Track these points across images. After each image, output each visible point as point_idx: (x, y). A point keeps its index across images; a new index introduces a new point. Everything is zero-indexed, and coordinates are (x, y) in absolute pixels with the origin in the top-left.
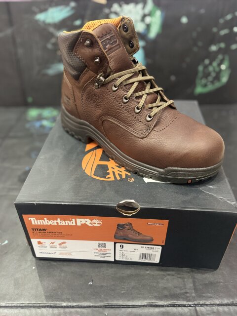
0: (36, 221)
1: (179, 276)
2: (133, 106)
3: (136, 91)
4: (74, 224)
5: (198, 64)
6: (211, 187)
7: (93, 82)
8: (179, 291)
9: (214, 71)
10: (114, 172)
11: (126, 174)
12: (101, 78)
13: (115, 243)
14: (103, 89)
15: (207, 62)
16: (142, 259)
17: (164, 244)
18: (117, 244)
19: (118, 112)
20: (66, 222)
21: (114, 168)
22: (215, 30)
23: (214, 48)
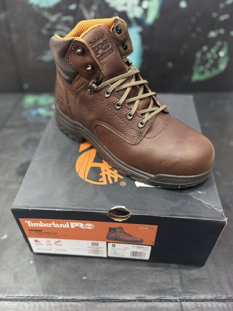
0: (32, 224)
1: (167, 272)
2: (125, 113)
3: (128, 97)
4: (68, 227)
5: (196, 51)
6: (200, 192)
7: (86, 88)
8: (166, 287)
9: (212, 58)
10: (106, 176)
11: (119, 178)
12: (94, 85)
13: (107, 243)
14: (96, 95)
15: (205, 48)
16: (133, 255)
17: (153, 244)
18: (109, 244)
19: (111, 118)
20: (61, 225)
21: (106, 171)
22: (215, 15)
23: (213, 34)
